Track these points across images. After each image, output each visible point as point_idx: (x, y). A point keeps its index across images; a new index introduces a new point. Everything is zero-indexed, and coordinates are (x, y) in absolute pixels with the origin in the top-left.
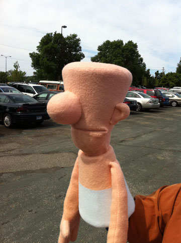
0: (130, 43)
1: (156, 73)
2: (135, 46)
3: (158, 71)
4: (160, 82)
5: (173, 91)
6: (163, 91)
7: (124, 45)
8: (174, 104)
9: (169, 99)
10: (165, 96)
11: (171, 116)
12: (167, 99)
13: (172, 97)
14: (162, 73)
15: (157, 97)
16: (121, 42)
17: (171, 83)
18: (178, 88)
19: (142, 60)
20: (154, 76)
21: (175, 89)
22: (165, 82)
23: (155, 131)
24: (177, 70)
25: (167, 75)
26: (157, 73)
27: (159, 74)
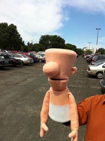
0: (12, 25)
1: (28, 43)
2: (15, 27)
3: (29, 42)
4: (30, 48)
5: (39, 54)
8: (40, 61)
9: (38, 58)
14: (31, 44)
15: (32, 57)
17: (36, 49)
18: (41, 52)
19: (19, 35)
20: (27, 45)
22: (33, 49)
25: (34, 45)
27: (30, 44)
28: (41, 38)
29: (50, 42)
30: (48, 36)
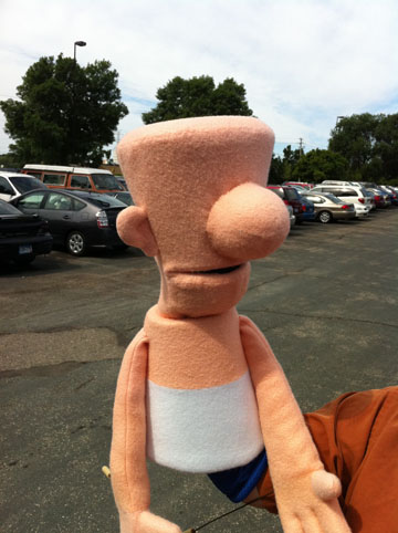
0: (229, 83)
1: (285, 151)
3: (289, 147)
4: (293, 169)
5: (323, 190)
6: (301, 189)
7: (216, 87)
8: (325, 217)
9: (314, 208)
10: (306, 201)
11: (319, 244)
12: (311, 207)
13: (321, 202)
14: (297, 152)
15: (290, 204)
16: (210, 81)
17: (317, 172)
18: (333, 182)
20: (282, 157)
21: (326, 185)
22: (304, 170)
23: (286, 276)
24: (331, 145)
25: (310, 155)
26: (287, 151)
27: (292, 153)
28: (339, 125)
29: (373, 143)
30: (365, 118)
